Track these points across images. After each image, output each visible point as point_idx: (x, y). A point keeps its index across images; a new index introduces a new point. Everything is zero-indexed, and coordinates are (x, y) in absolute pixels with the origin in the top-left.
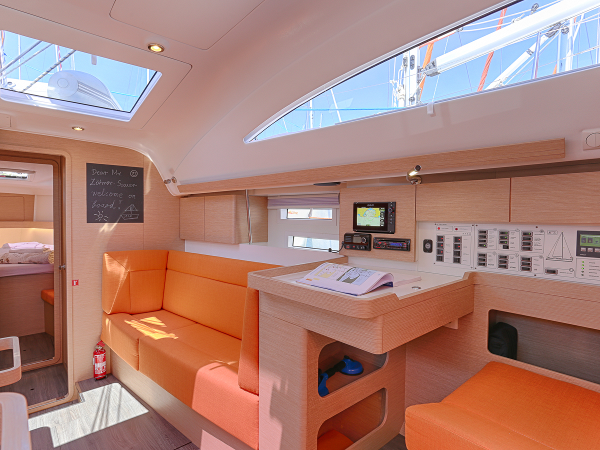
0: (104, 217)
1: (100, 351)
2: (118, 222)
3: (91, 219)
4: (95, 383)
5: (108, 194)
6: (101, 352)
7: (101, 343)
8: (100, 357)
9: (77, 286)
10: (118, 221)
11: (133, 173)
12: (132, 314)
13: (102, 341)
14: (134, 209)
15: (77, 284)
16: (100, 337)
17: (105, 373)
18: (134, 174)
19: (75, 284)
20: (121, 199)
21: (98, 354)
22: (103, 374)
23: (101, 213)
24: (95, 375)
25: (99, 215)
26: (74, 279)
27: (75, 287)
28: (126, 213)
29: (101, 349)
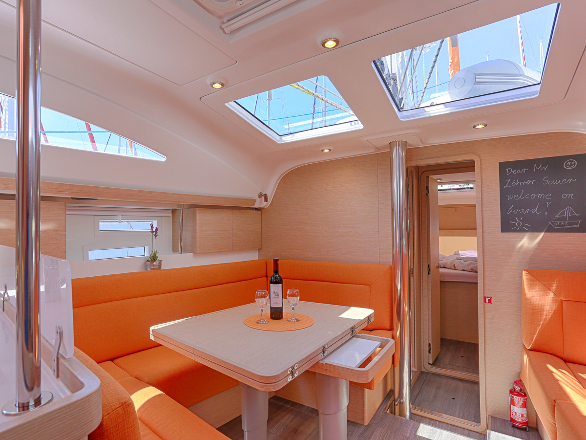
0: (523, 225)
1: (517, 392)
2: (545, 232)
3: (507, 226)
4: (511, 429)
5: (529, 196)
6: (519, 394)
7: (519, 382)
8: (518, 399)
9: (489, 304)
10: (545, 230)
11: (569, 163)
12: (566, 361)
13: (521, 381)
14: (572, 213)
15: (490, 301)
16: (519, 374)
17: (526, 424)
18: (571, 165)
19: (487, 301)
20: (549, 201)
21: (515, 395)
22: (523, 423)
23: (520, 220)
24: (512, 420)
25: (517, 222)
26: (486, 295)
27: (488, 305)
28: (558, 219)
29: (519, 391)
